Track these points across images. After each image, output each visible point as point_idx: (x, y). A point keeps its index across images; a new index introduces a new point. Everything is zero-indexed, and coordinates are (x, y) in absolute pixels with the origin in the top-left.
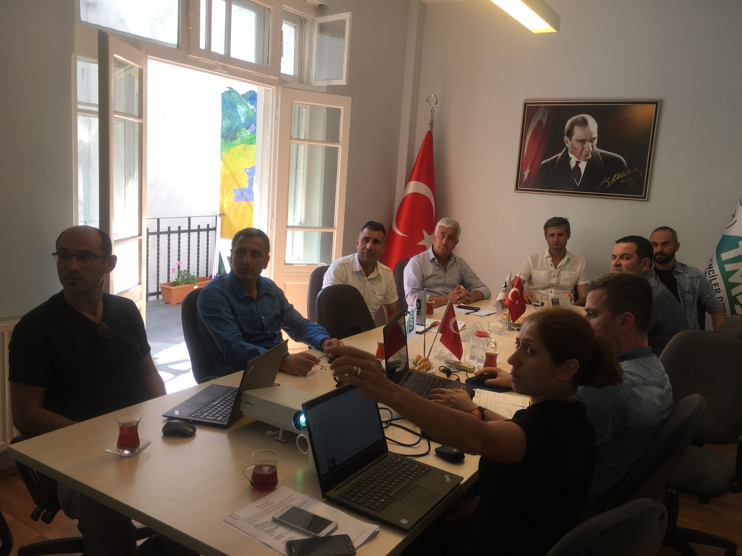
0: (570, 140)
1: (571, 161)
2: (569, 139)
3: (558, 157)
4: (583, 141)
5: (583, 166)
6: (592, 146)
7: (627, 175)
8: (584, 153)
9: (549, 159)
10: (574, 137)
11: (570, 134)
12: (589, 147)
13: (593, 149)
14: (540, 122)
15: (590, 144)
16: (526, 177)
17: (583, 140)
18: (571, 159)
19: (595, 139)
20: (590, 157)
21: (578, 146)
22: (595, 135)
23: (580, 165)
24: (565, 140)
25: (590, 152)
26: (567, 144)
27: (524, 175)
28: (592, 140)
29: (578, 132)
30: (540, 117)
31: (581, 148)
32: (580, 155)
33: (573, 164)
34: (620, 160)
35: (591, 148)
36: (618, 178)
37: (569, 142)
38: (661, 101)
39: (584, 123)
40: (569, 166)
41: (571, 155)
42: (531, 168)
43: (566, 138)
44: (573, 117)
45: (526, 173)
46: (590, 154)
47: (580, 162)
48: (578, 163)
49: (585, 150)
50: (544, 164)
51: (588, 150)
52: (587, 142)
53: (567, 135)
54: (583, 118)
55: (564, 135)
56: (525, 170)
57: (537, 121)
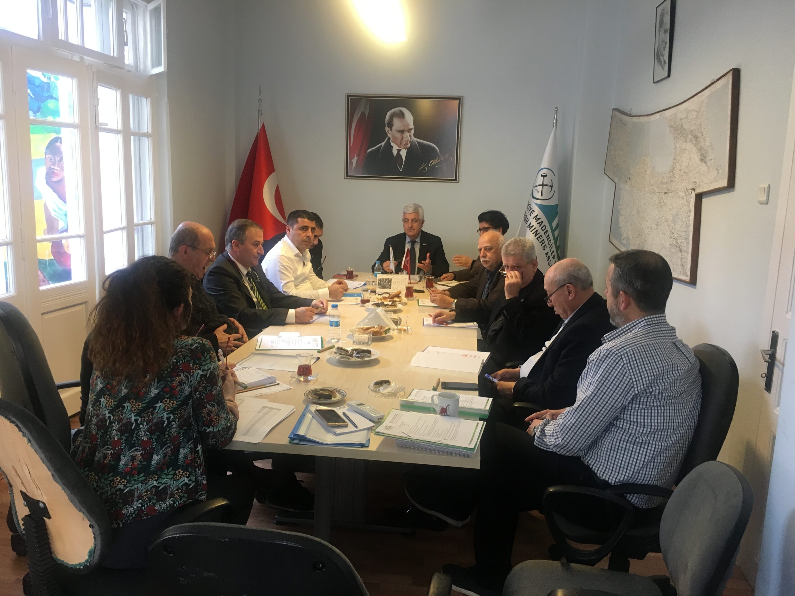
0: (391, 130)
1: (393, 149)
2: (389, 129)
3: (381, 145)
4: (402, 132)
5: (404, 153)
6: (410, 136)
7: (441, 160)
8: (404, 142)
9: (374, 148)
10: (394, 128)
11: (390, 125)
12: (407, 137)
13: (411, 138)
14: (363, 114)
15: (408, 134)
17: (402, 130)
18: (393, 147)
19: (411, 129)
20: (409, 145)
21: (398, 135)
22: (412, 126)
23: (401, 153)
24: (386, 131)
26: (388, 134)
27: (352, 163)
28: (409, 131)
29: (397, 124)
30: (362, 109)
31: (400, 138)
32: (401, 143)
33: (395, 152)
34: (434, 147)
35: (409, 138)
36: (434, 163)
37: (390, 132)
38: (462, 97)
39: (401, 115)
40: (392, 154)
41: (392, 144)
42: (358, 156)
43: (387, 129)
44: (391, 109)
45: (354, 161)
46: (409, 142)
47: (401, 150)
48: (399, 151)
49: (404, 139)
50: (370, 152)
51: (406, 139)
52: (405, 132)
53: (388, 127)
54: (400, 111)
55: (385, 126)
56: (353, 158)
57: (360, 113)
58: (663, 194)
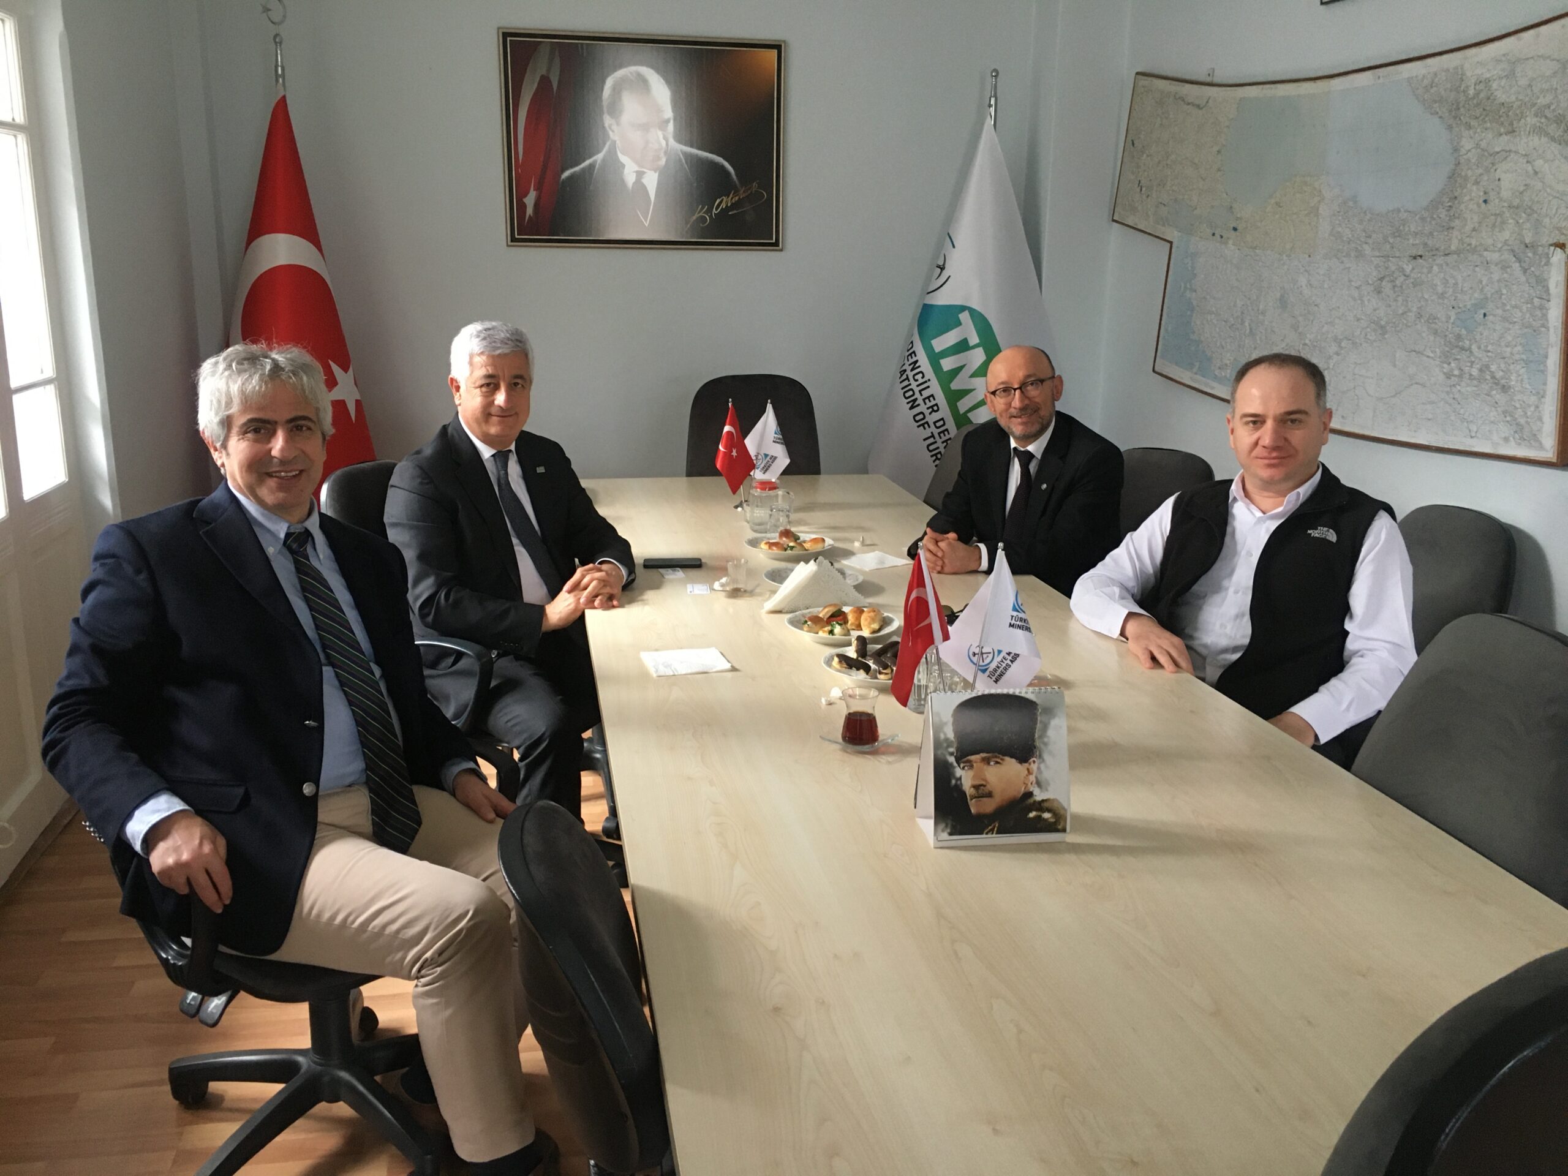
2: (614, 121)
3: (596, 162)
4: (645, 127)
7: (739, 198)
8: (650, 154)
9: (577, 169)
10: (625, 118)
11: (616, 110)
12: (658, 139)
14: (545, 81)
15: (660, 134)
16: (530, 211)
17: (644, 124)
21: (636, 137)
22: (668, 112)
24: (606, 125)
25: (663, 150)
26: (611, 133)
27: (522, 207)
28: (662, 125)
29: (632, 108)
30: (542, 68)
31: (642, 143)
32: (643, 157)
34: (723, 167)
36: (723, 205)
38: (786, 42)
39: (642, 86)
40: (624, 183)
41: (623, 158)
42: (538, 189)
43: (607, 120)
44: (616, 71)
45: (530, 200)
46: (662, 154)
47: (644, 173)
48: (640, 175)
49: (650, 145)
50: (569, 178)
51: (656, 146)
52: (653, 130)
53: (610, 114)
54: (639, 75)
55: (603, 114)
56: (526, 195)
57: (538, 79)
58: (1405, 260)
